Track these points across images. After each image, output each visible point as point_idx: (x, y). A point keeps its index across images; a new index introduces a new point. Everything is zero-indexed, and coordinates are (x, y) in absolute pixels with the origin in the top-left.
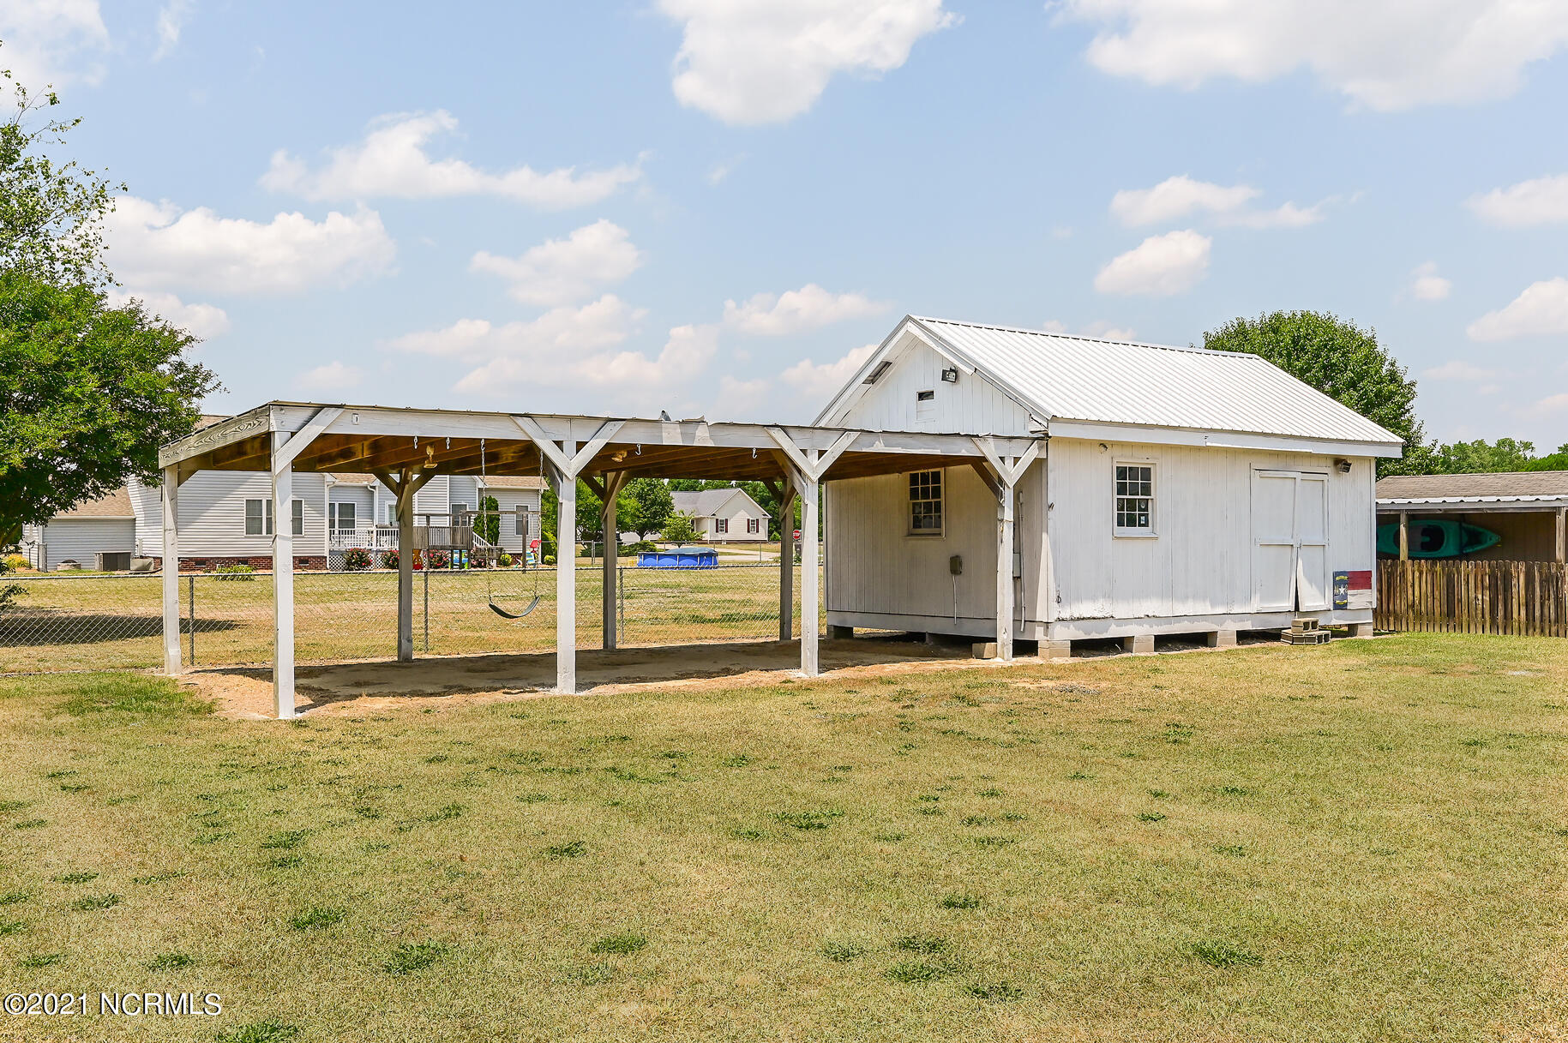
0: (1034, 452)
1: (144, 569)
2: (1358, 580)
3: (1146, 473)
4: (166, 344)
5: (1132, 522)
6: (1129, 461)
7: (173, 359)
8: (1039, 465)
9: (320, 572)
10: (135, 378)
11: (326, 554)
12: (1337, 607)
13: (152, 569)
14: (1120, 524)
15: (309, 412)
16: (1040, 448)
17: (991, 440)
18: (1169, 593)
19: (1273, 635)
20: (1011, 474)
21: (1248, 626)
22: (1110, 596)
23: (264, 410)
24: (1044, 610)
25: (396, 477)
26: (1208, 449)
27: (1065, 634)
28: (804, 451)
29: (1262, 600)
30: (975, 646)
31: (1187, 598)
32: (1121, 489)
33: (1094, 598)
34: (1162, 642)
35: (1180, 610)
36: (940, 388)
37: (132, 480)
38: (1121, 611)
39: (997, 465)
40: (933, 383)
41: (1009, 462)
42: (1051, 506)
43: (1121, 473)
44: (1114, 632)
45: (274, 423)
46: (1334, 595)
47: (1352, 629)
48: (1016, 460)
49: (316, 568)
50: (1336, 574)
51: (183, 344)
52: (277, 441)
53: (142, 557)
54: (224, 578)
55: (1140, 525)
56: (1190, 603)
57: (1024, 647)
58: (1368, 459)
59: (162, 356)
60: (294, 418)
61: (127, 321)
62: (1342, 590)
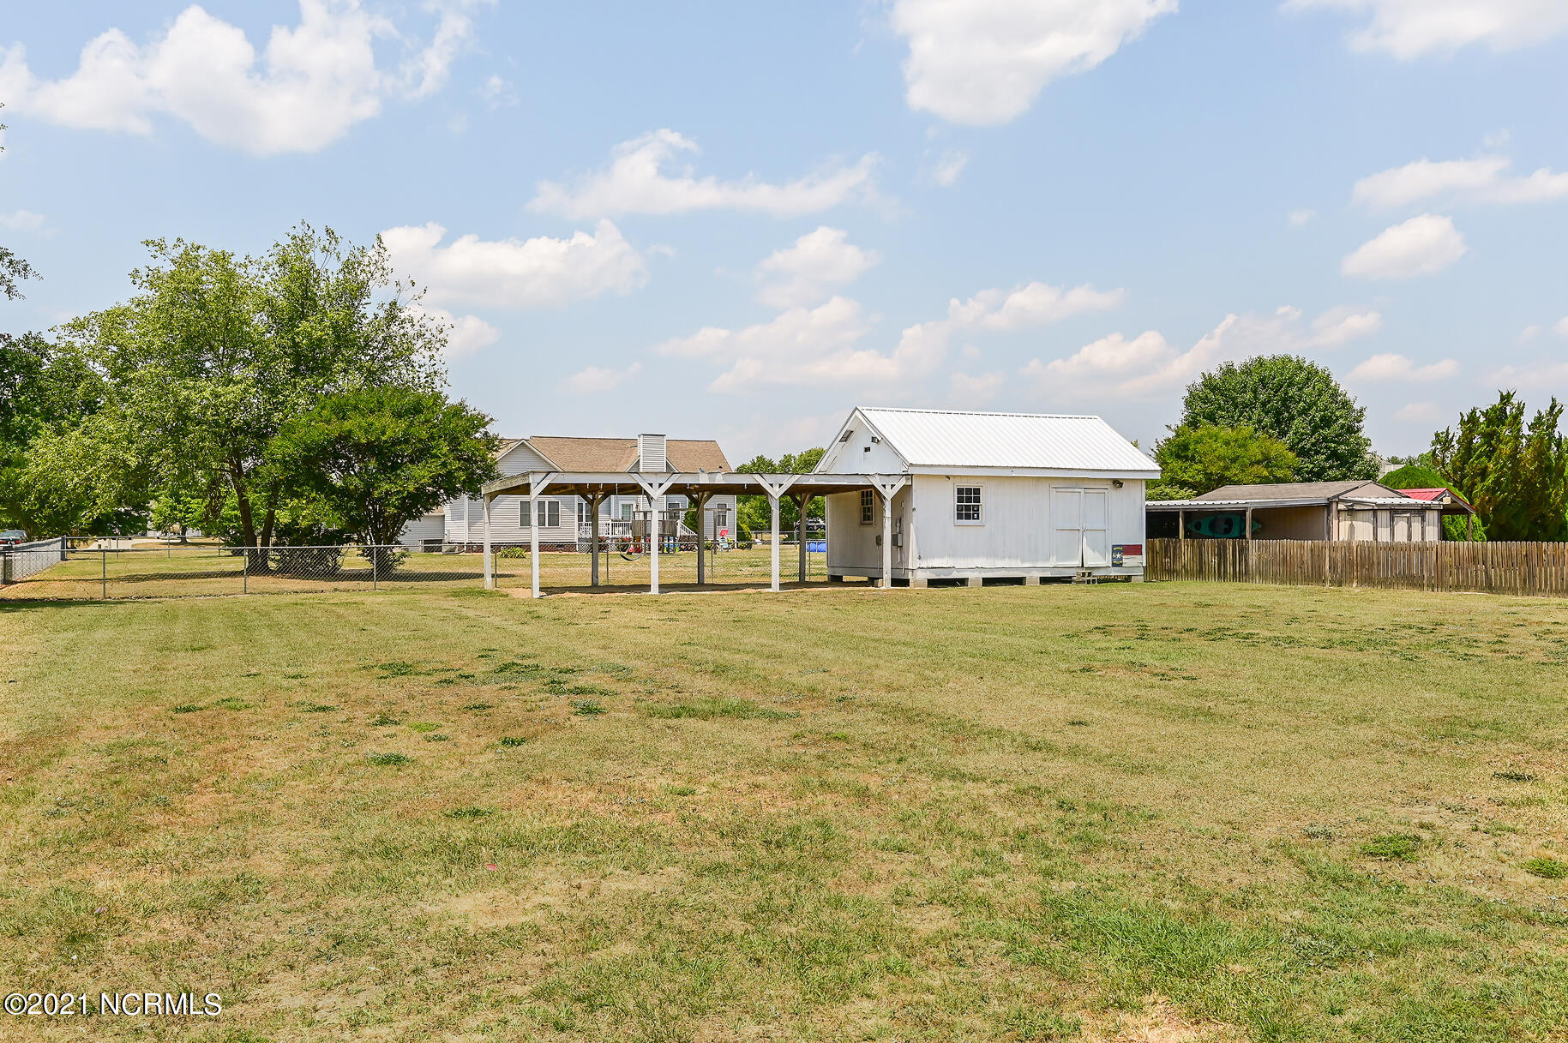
0: (903, 482)
1: (451, 551)
2: (1134, 550)
3: (977, 491)
4: (480, 422)
5: (968, 517)
6: (965, 485)
7: (482, 430)
8: (906, 489)
9: (571, 553)
10: (466, 445)
11: (576, 540)
12: (1114, 565)
13: (456, 551)
14: (960, 517)
15: (545, 474)
16: (907, 479)
17: (877, 476)
18: (992, 554)
19: (1066, 580)
20: (889, 494)
21: (1048, 574)
22: (953, 555)
23: (526, 475)
24: (913, 563)
25: (591, 497)
26: (1013, 477)
27: (923, 576)
28: (771, 485)
29: (1057, 560)
30: (875, 581)
31: (1004, 558)
32: (960, 500)
33: (942, 557)
34: (988, 582)
35: (1000, 564)
36: (873, 446)
37: (465, 497)
38: (960, 564)
39: (881, 489)
40: (869, 444)
41: (888, 487)
42: (914, 509)
43: (960, 491)
44: (955, 575)
45: (531, 479)
46: (1113, 558)
47: (1128, 579)
48: (892, 486)
49: (569, 551)
50: (1114, 546)
51: (487, 423)
52: (532, 487)
53: (449, 543)
54: (506, 556)
55: (974, 519)
56: (1007, 560)
57: (901, 582)
58: (1141, 480)
59: (476, 428)
60: (539, 477)
61: (458, 411)
62: (1118, 556)
